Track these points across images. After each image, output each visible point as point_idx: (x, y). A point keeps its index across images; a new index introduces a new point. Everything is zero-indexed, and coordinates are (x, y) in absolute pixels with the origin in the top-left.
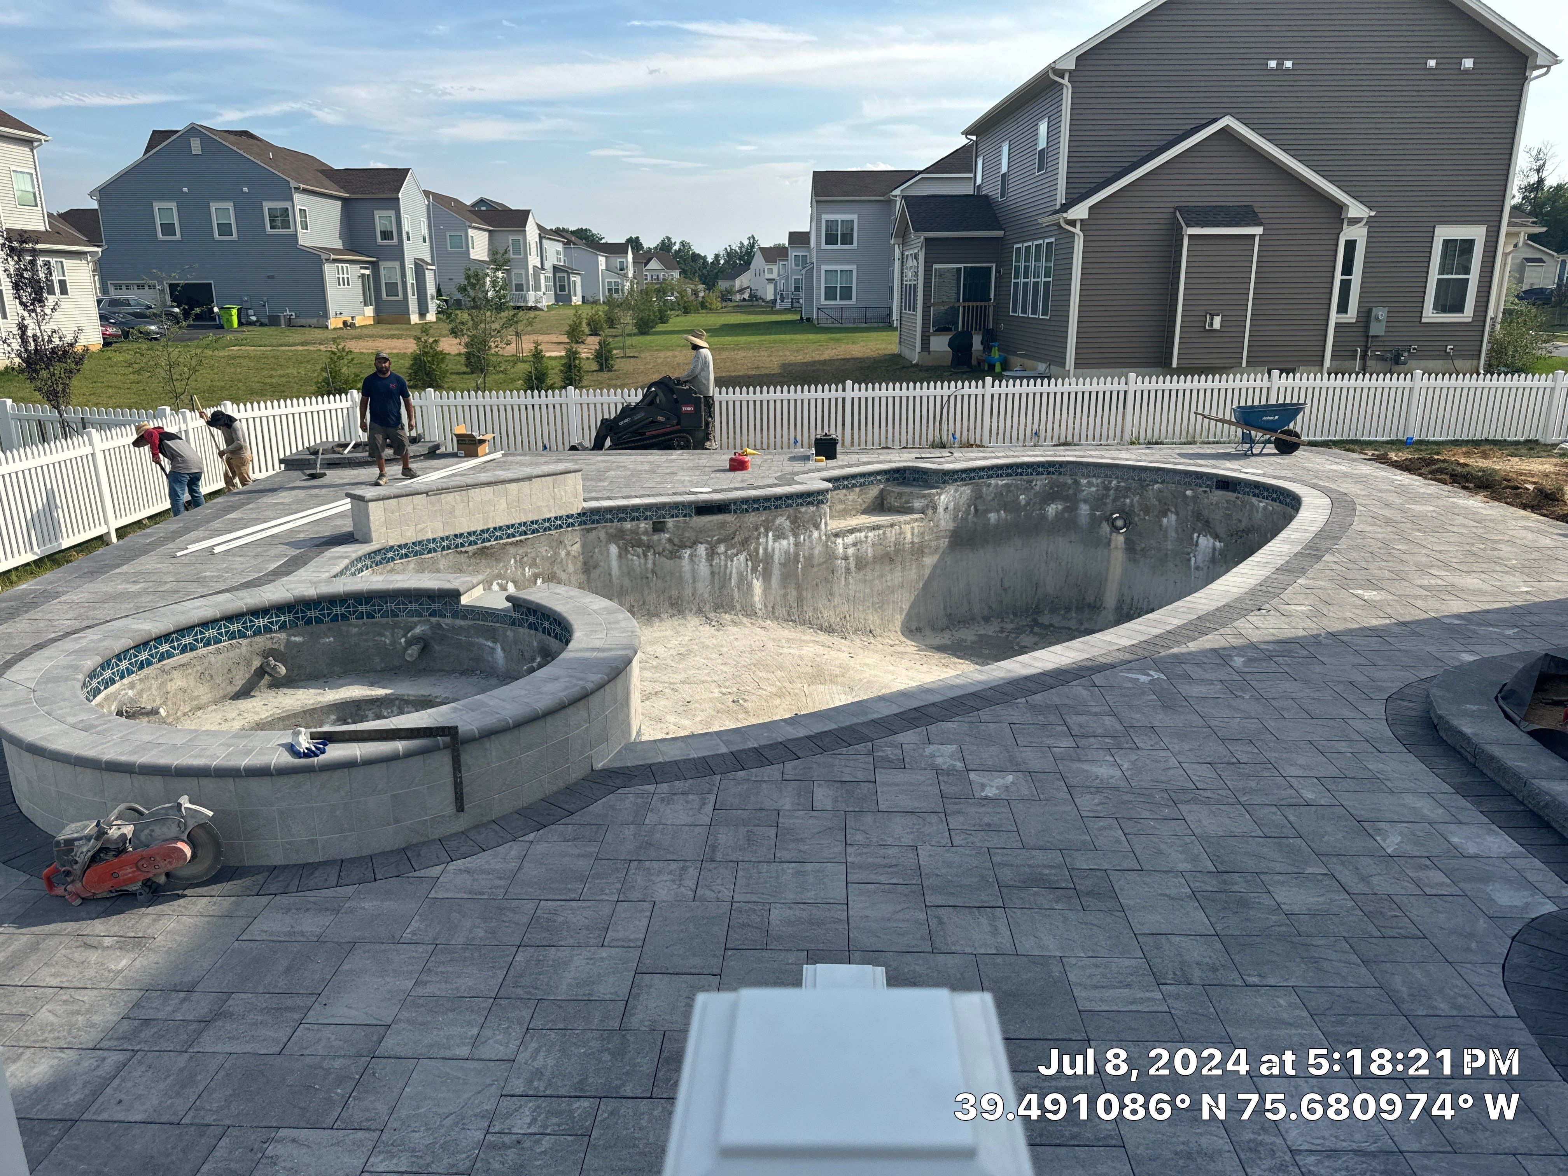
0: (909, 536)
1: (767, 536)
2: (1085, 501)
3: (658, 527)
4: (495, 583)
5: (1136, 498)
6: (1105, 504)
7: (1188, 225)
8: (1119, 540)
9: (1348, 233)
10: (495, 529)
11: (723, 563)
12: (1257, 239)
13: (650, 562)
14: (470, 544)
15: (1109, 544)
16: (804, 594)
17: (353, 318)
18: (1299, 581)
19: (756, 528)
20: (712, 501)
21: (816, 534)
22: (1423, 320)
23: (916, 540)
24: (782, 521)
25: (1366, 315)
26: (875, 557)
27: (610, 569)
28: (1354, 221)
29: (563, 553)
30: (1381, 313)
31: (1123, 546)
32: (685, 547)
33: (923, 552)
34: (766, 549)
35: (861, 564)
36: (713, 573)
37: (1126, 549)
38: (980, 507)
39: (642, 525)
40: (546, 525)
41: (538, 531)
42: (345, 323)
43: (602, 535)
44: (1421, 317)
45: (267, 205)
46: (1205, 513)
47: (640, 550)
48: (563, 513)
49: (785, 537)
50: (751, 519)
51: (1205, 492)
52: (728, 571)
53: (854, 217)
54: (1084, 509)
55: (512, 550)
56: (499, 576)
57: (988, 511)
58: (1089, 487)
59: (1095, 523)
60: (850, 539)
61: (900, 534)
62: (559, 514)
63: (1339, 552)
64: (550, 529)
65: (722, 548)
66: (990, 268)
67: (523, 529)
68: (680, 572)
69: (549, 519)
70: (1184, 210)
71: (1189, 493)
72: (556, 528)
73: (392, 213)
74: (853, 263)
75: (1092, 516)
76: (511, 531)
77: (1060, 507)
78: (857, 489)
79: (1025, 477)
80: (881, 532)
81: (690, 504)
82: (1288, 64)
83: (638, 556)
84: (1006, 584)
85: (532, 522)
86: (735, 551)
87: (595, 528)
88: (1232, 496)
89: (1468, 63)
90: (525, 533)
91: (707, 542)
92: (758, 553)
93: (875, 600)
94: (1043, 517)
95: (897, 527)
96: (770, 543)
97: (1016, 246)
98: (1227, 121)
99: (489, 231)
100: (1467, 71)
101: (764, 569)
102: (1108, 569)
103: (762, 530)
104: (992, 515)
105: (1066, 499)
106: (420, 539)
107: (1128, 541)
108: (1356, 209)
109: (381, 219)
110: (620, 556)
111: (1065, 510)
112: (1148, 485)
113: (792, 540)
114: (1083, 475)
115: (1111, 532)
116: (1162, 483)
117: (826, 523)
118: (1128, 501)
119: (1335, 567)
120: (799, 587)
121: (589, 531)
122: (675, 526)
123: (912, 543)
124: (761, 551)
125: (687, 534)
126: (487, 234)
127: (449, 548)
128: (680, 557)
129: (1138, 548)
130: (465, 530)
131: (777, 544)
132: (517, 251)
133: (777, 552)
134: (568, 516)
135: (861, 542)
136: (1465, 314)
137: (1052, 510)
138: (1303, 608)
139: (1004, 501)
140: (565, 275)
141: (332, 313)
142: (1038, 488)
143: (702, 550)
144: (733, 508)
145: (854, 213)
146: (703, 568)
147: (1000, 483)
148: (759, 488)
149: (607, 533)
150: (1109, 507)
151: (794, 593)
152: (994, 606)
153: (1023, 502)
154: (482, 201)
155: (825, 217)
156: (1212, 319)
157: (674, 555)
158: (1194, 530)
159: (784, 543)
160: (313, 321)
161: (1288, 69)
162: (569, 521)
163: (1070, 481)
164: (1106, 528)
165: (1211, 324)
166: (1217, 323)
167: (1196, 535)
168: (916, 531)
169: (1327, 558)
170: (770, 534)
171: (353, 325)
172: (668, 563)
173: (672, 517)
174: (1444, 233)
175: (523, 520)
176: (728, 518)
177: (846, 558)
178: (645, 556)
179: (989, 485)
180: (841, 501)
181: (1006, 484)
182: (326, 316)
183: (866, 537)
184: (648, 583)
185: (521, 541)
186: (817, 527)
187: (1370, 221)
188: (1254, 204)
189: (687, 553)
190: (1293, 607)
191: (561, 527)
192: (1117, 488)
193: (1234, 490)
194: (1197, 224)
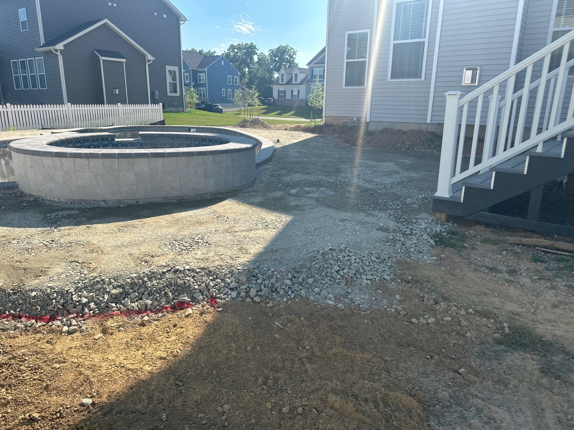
7: (102, 56)
12: (124, 63)
25: (153, 93)
28: (149, 61)
30: (157, 92)
44: (167, 94)
70: (98, 50)
97: (12, 61)
98: (106, 21)
100: (165, 18)
108: (150, 57)
136: (178, 94)
156: (115, 91)
161: (115, 7)
174: (168, 68)
188: (120, 52)
194: (104, 56)
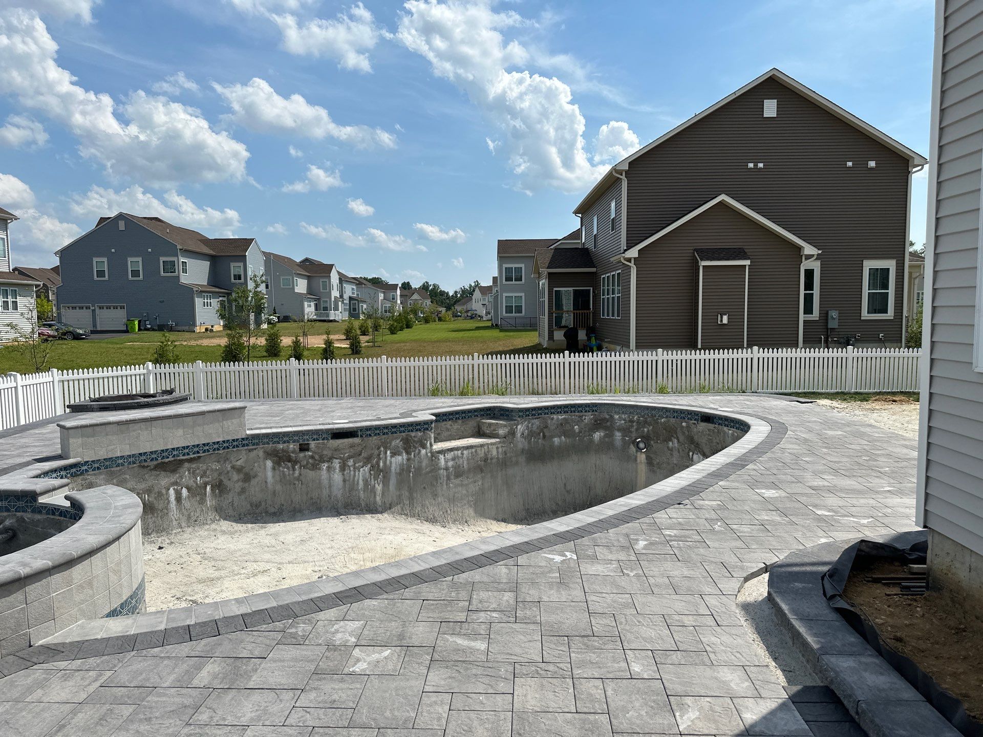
0: (494, 453)
1: (386, 453)
2: (619, 430)
3: (304, 448)
4: (171, 489)
5: (651, 428)
6: (631, 432)
7: (702, 260)
8: (642, 457)
9: (805, 265)
10: (173, 449)
11: (352, 473)
12: (747, 268)
13: (297, 473)
14: (152, 460)
15: (636, 459)
16: (415, 495)
17: (212, 326)
18: (720, 483)
19: (379, 448)
20: (343, 428)
21: (423, 451)
22: (862, 318)
23: (500, 456)
24: (397, 442)
25: (825, 315)
26: (469, 470)
27: (266, 478)
28: (808, 257)
29: (229, 467)
30: (834, 314)
31: (645, 461)
32: (324, 462)
33: (505, 465)
34: (385, 463)
35: (459, 473)
36: (344, 481)
37: (647, 463)
38: (547, 434)
39: (292, 446)
40: (216, 446)
41: (208, 451)
42: (207, 329)
43: (261, 453)
44: (861, 316)
45: (162, 259)
46: (696, 438)
47: (289, 464)
48: (230, 438)
49: (400, 454)
50: (374, 440)
51: (694, 424)
52: (356, 479)
53: (522, 266)
54: (618, 435)
55: (186, 465)
56: (176, 483)
57: (552, 437)
58: (619, 419)
59: (625, 445)
60: (450, 456)
61: (488, 452)
62: (226, 439)
63: (761, 462)
64: (218, 449)
65: (351, 462)
66: (589, 290)
67: (196, 449)
68: (320, 480)
69: (218, 442)
70: (699, 251)
71: (684, 424)
72: (224, 449)
73: (241, 264)
74: (522, 292)
75: (623, 439)
76: (187, 451)
77: (602, 434)
78: (460, 422)
79: (577, 414)
80: (474, 450)
81: (327, 431)
82: (761, 165)
83: (288, 468)
84: (568, 488)
85: (204, 445)
86: (361, 464)
87: (255, 449)
88: (711, 426)
89: (872, 164)
90: (198, 452)
91: (340, 458)
92: (379, 466)
93: (471, 499)
94: (591, 441)
95: (486, 447)
96: (389, 458)
97: (602, 277)
98: (723, 197)
99: (308, 276)
100: (872, 169)
101: (384, 477)
102: (636, 477)
103: (382, 449)
104: (556, 439)
105: (606, 428)
106: (110, 456)
107: (648, 458)
108: (809, 250)
109: (235, 268)
110: (274, 469)
111: (606, 436)
112: (658, 419)
113: (405, 456)
114: (615, 412)
115: (637, 451)
116: (667, 417)
117: (431, 445)
118: (646, 430)
119: (754, 473)
120: (411, 491)
121: (250, 450)
122: (316, 447)
123: (498, 458)
124: (381, 464)
125: (325, 452)
126: (306, 277)
127: (134, 463)
128: (319, 469)
129: (655, 463)
130: (148, 450)
131: (393, 459)
132: (325, 288)
133: (394, 466)
134: (233, 440)
135: (458, 457)
136: (889, 314)
137: (597, 436)
138: (714, 503)
139: (564, 429)
140: (357, 302)
141: (198, 323)
142: (586, 421)
143: (336, 464)
144: (359, 433)
145: (522, 263)
146: (337, 477)
147: (560, 417)
148: (383, 420)
149: (265, 452)
150: (634, 435)
151: (407, 494)
152: (560, 503)
153: (577, 431)
154: (307, 260)
155: (505, 266)
156: (722, 318)
157: (315, 467)
158: (690, 450)
159: (400, 458)
160: (187, 328)
161: (760, 168)
162: (235, 443)
163: (607, 417)
164: (633, 449)
165: (722, 321)
166: (725, 320)
167: (691, 454)
168: (500, 450)
169: (751, 466)
170: (388, 452)
171: (212, 331)
172: (311, 474)
173: (314, 440)
174: (869, 265)
175: (197, 443)
176: (356, 440)
177: (447, 469)
178: (294, 469)
179: (553, 419)
180: (448, 430)
181: (564, 418)
182: (194, 325)
183: (462, 454)
184: (295, 488)
185: (194, 458)
186: (424, 447)
187: (819, 257)
188: (744, 247)
189: (325, 466)
190: (707, 502)
191: (228, 448)
192: (638, 422)
193: (713, 423)
194: (708, 259)
